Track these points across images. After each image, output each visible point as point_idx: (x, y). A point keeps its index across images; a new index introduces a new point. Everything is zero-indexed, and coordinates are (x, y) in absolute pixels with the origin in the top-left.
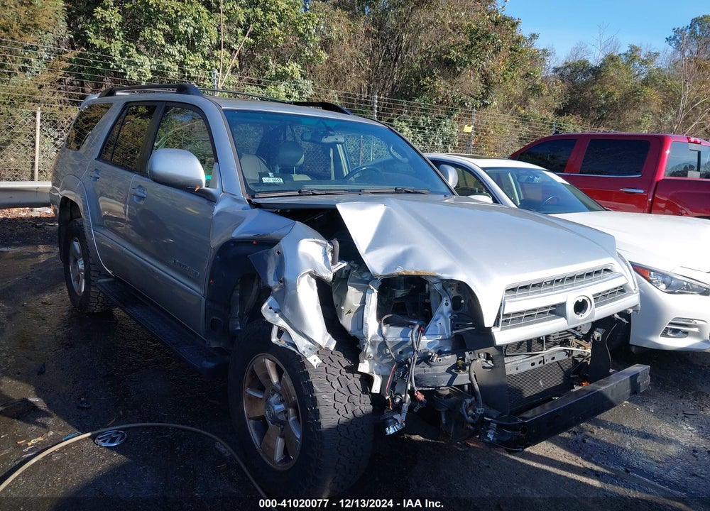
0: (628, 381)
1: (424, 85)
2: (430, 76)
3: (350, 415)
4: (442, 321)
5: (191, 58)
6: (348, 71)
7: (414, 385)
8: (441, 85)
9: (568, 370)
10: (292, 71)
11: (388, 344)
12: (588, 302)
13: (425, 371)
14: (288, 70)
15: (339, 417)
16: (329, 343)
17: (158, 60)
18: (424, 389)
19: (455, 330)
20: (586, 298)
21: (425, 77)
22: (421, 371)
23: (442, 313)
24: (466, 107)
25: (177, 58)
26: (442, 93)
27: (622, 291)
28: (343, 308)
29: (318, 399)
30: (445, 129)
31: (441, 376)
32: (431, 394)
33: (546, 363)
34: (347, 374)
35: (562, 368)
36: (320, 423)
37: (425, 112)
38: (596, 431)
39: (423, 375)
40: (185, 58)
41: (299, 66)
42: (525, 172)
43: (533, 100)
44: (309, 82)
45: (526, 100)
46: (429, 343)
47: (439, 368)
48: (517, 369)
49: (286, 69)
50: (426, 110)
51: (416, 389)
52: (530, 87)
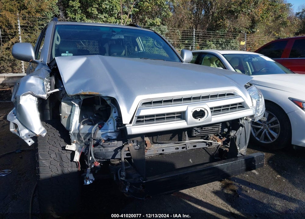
0: (243, 162)
1: (219, 24)
2: (223, 20)
3: (60, 172)
4: (112, 122)
5: (110, 19)
6: (184, 21)
7: (93, 157)
8: (228, 23)
9: (213, 154)
10: (157, 22)
11: (81, 134)
12: (206, 111)
13: (100, 150)
14: (155, 22)
15: (52, 173)
16: (43, 132)
17: (96, 21)
18: (100, 160)
19: (119, 127)
20: (203, 109)
21: (219, 20)
22: (99, 150)
23: (112, 117)
24: (242, 33)
25: (104, 19)
26: (228, 27)
27: (242, 107)
28: (61, 115)
29: (40, 163)
30: (233, 44)
31: (107, 153)
32: (106, 164)
33: (188, 149)
34: (62, 151)
35: (208, 153)
36: (39, 176)
37: (222, 36)
38: (249, 191)
39: (99, 152)
40: (107, 19)
41: (160, 20)
42: (248, 56)
43: (282, 29)
44: (166, 27)
45: (279, 29)
46: (102, 134)
47: (109, 148)
48: (163, 150)
49: (154, 21)
50: (223, 36)
51: (95, 160)
52: (281, 22)
